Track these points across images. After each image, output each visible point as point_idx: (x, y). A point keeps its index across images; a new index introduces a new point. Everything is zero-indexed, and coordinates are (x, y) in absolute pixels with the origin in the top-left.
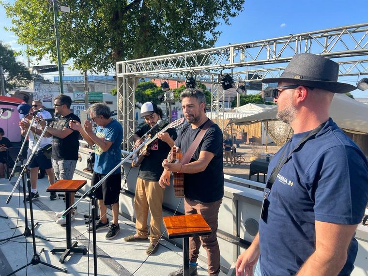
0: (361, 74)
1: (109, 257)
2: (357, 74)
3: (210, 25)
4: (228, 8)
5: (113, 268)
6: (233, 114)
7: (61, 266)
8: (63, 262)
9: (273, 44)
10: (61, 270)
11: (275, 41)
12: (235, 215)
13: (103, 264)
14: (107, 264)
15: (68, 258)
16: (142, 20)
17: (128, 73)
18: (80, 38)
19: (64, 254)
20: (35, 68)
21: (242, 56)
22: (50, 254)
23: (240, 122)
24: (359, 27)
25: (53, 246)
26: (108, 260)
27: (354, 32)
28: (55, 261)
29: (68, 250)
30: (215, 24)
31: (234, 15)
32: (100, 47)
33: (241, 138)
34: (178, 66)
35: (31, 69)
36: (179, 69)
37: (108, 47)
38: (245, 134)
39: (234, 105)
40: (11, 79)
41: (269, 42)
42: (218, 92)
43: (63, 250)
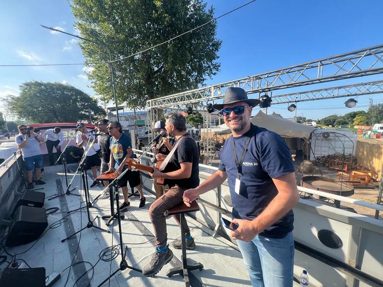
0: (290, 102)
1: (138, 221)
2: (288, 102)
3: (202, 80)
4: (211, 70)
5: (139, 229)
6: (217, 129)
7: (106, 228)
8: (108, 225)
9: (237, 84)
10: (105, 231)
11: (239, 81)
12: (217, 192)
13: (134, 226)
14: (136, 226)
15: (112, 222)
16: (163, 79)
17: (153, 107)
18: (130, 90)
19: (109, 219)
20: (108, 108)
21: (219, 93)
22: (101, 219)
23: (221, 134)
24: (292, 68)
25: (103, 214)
26: (137, 223)
27: (288, 72)
28: (103, 225)
29: (112, 217)
30: (204, 80)
31: (215, 74)
32: (140, 94)
33: (222, 143)
34: (181, 100)
35: (106, 110)
36: (182, 102)
37: (145, 94)
38: (224, 140)
39: (217, 124)
40: (96, 115)
41: (235, 82)
42: (207, 116)
43: (109, 217)
